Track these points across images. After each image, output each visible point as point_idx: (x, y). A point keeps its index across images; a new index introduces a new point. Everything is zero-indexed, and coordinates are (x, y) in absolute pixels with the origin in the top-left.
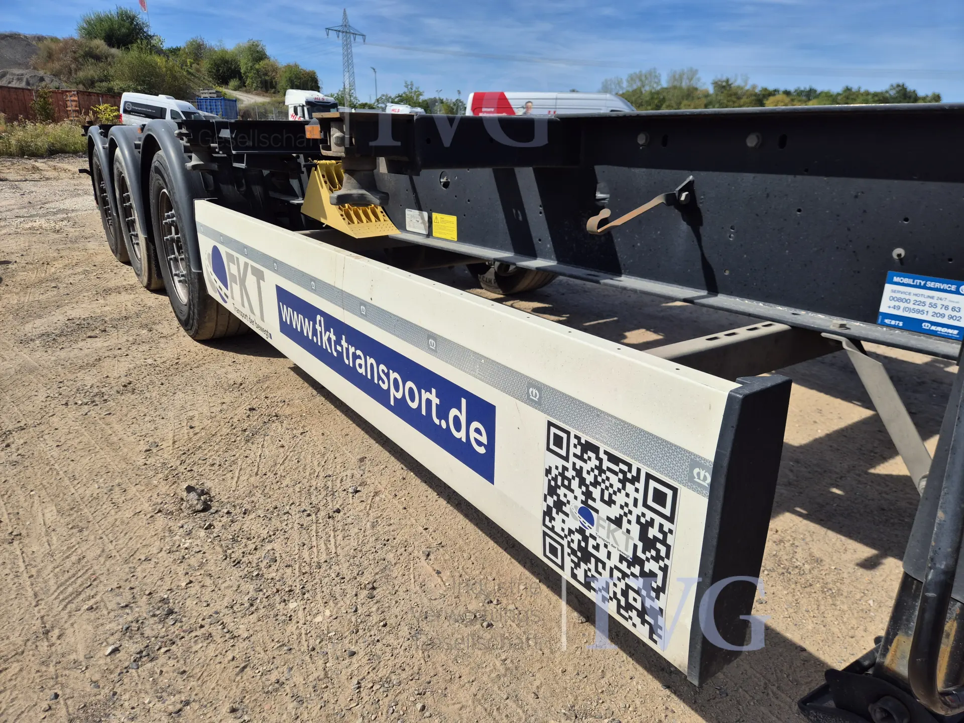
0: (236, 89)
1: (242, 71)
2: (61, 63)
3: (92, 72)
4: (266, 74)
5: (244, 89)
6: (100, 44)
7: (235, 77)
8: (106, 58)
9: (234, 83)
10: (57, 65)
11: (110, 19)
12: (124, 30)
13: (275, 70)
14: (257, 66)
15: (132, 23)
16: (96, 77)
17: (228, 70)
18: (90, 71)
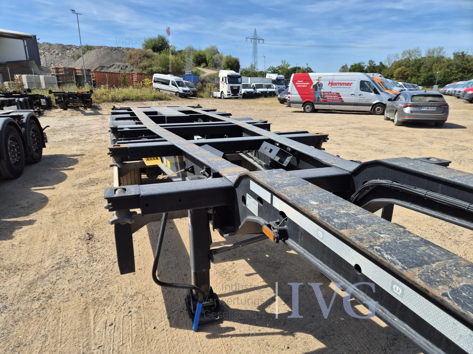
0: (204, 67)
1: (207, 59)
2: (134, 60)
3: (146, 63)
4: (216, 61)
5: (207, 67)
6: (150, 51)
7: (204, 62)
8: (152, 57)
9: (203, 65)
10: (133, 61)
11: (155, 40)
12: (160, 45)
13: (221, 58)
14: (213, 57)
15: (163, 41)
16: (147, 65)
17: (201, 60)
18: (145, 63)
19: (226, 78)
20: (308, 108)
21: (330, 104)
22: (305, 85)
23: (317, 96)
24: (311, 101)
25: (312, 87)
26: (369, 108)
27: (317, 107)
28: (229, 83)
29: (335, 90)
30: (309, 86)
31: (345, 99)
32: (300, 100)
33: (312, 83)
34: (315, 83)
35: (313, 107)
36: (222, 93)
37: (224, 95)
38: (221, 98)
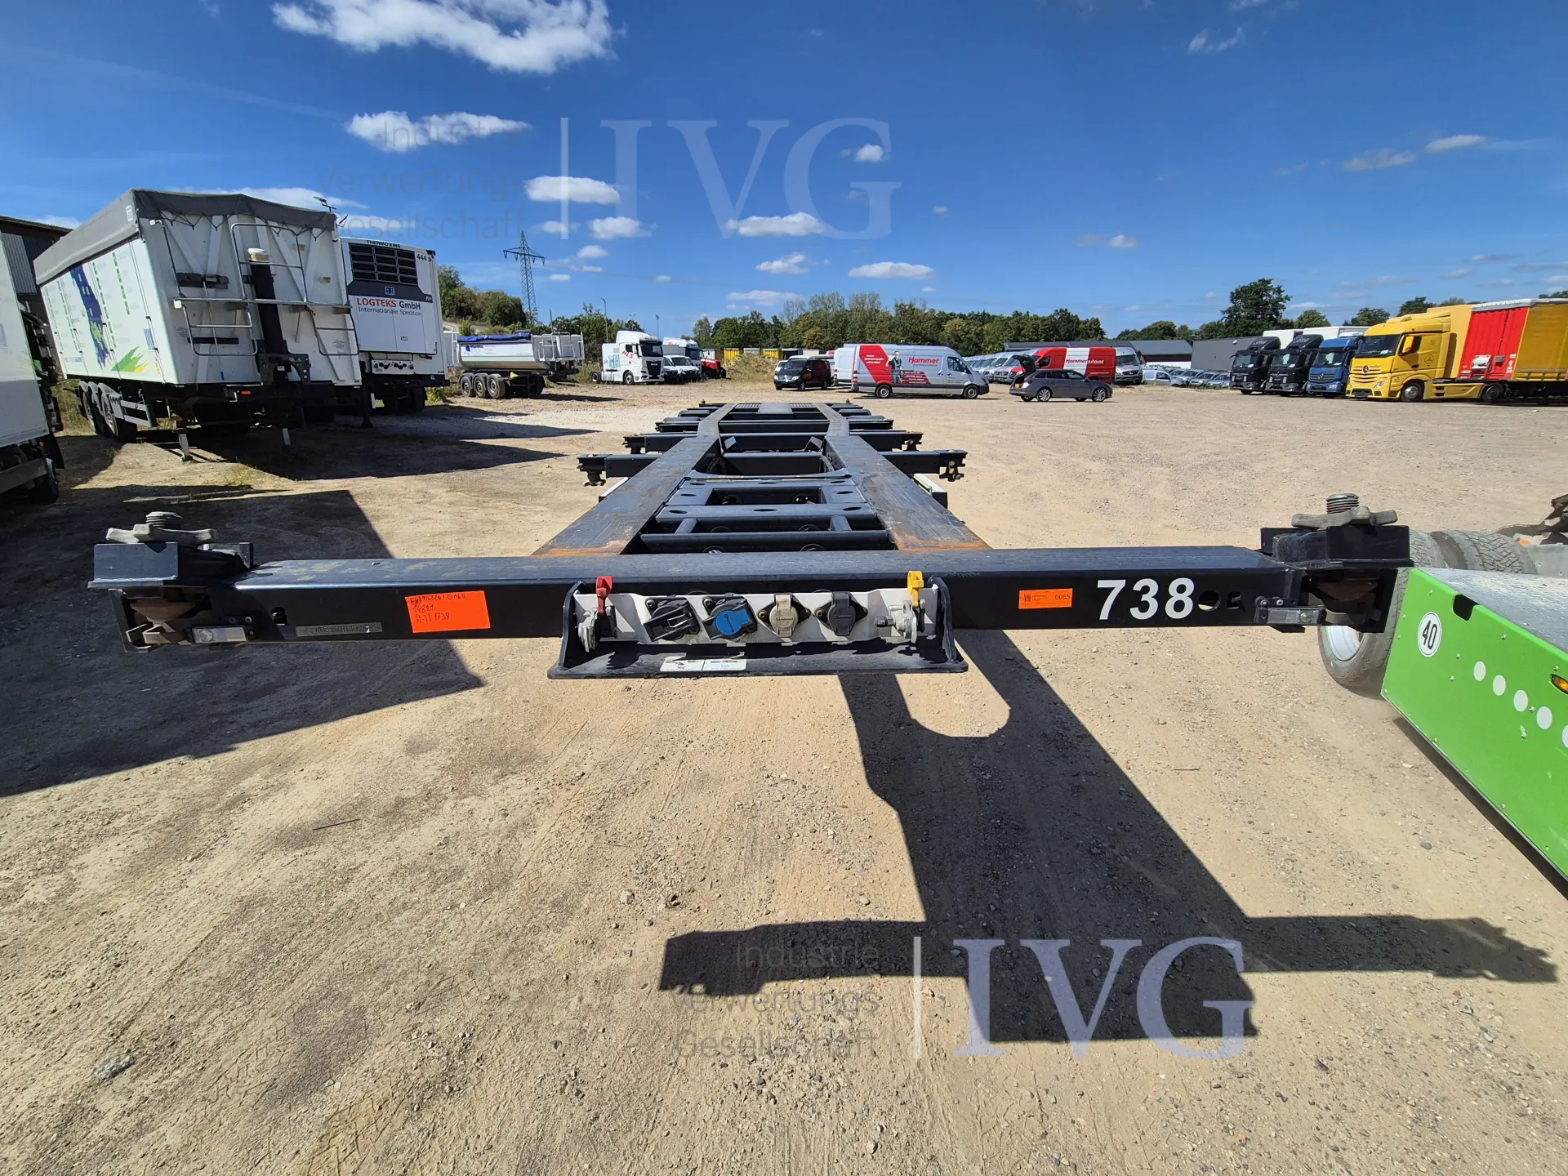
4: (460, 302)
13: (472, 296)
14: (452, 293)
19: (637, 345)
20: (884, 392)
21: (913, 386)
22: (878, 361)
23: (895, 377)
24: (888, 382)
25: (887, 364)
26: (960, 392)
27: (895, 390)
29: (918, 369)
30: (884, 362)
31: (932, 380)
32: (873, 381)
33: (886, 358)
34: (891, 358)
35: (891, 391)
36: (626, 373)
37: (633, 377)
38: (624, 383)
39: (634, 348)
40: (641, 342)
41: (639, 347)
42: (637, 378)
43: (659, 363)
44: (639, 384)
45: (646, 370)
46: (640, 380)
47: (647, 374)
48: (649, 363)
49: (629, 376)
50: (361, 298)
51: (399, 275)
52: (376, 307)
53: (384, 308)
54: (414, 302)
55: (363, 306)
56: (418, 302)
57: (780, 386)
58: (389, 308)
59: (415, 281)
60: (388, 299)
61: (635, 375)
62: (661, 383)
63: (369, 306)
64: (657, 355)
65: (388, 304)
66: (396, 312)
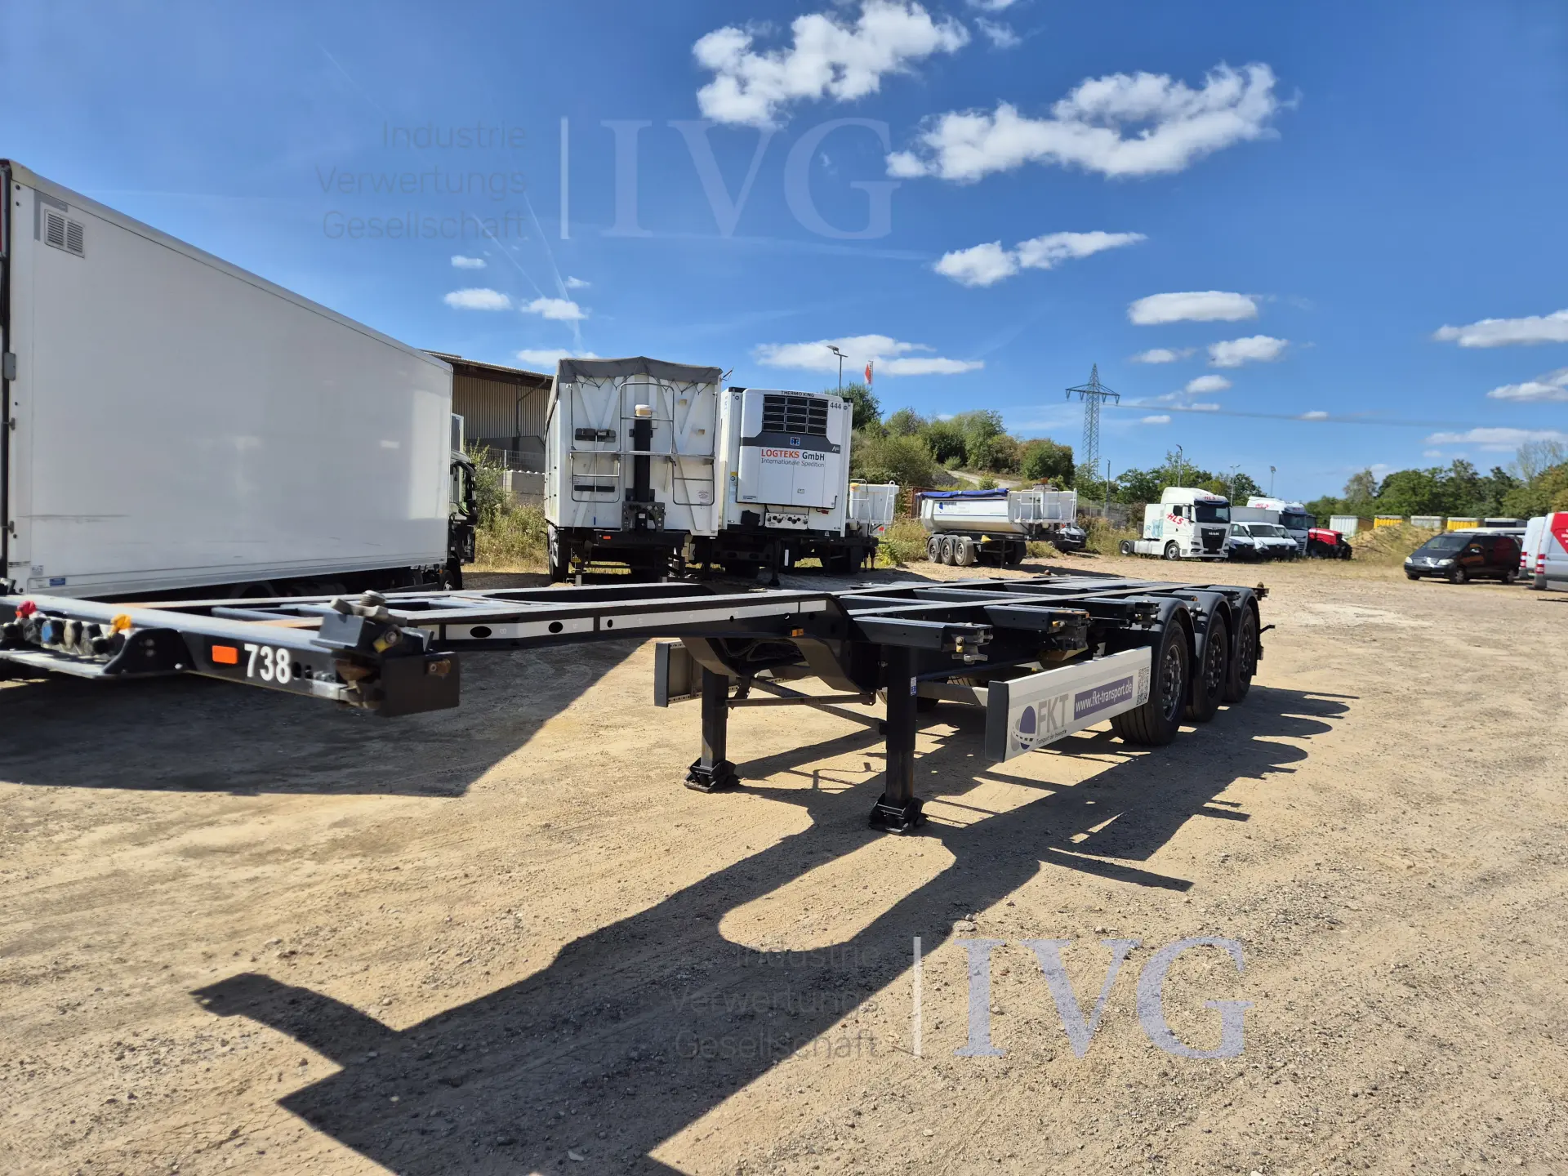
0: (955, 468)
1: (967, 448)
4: (997, 452)
5: (964, 468)
7: (956, 455)
9: (953, 461)
13: (1013, 445)
14: (990, 442)
17: (945, 447)
19: (1190, 507)
28: (1199, 520)
36: (1171, 543)
37: (1178, 549)
38: (1164, 557)
39: (1185, 510)
40: (1197, 503)
41: (1193, 509)
42: (1185, 551)
43: (1223, 531)
44: (1188, 559)
45: (1200, 541)
46: (1189, 555)
47: (1201, 547)
48: (1204, 531)
49: (1174, 549)
50: (765, 449)
51: (807, 424)
52: (778, 458)
53: (786, 459)
54: (819, 453)
55: (766, 458)
56: (823, 453)
57: (1415, 573)
58: (791, 459)
59: (824, 431)
60: (792, 450)
61: (1182, 547)
62: (1222, 560)
63: (772, 458)
64: (1221, 521)
65: (791, 454)
66: (797, 463)
